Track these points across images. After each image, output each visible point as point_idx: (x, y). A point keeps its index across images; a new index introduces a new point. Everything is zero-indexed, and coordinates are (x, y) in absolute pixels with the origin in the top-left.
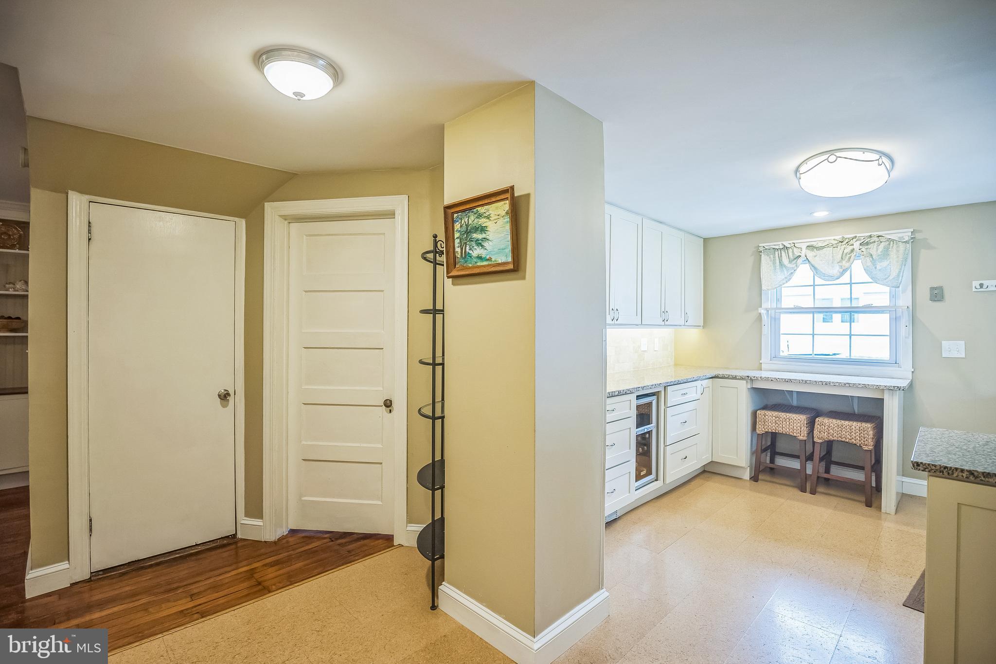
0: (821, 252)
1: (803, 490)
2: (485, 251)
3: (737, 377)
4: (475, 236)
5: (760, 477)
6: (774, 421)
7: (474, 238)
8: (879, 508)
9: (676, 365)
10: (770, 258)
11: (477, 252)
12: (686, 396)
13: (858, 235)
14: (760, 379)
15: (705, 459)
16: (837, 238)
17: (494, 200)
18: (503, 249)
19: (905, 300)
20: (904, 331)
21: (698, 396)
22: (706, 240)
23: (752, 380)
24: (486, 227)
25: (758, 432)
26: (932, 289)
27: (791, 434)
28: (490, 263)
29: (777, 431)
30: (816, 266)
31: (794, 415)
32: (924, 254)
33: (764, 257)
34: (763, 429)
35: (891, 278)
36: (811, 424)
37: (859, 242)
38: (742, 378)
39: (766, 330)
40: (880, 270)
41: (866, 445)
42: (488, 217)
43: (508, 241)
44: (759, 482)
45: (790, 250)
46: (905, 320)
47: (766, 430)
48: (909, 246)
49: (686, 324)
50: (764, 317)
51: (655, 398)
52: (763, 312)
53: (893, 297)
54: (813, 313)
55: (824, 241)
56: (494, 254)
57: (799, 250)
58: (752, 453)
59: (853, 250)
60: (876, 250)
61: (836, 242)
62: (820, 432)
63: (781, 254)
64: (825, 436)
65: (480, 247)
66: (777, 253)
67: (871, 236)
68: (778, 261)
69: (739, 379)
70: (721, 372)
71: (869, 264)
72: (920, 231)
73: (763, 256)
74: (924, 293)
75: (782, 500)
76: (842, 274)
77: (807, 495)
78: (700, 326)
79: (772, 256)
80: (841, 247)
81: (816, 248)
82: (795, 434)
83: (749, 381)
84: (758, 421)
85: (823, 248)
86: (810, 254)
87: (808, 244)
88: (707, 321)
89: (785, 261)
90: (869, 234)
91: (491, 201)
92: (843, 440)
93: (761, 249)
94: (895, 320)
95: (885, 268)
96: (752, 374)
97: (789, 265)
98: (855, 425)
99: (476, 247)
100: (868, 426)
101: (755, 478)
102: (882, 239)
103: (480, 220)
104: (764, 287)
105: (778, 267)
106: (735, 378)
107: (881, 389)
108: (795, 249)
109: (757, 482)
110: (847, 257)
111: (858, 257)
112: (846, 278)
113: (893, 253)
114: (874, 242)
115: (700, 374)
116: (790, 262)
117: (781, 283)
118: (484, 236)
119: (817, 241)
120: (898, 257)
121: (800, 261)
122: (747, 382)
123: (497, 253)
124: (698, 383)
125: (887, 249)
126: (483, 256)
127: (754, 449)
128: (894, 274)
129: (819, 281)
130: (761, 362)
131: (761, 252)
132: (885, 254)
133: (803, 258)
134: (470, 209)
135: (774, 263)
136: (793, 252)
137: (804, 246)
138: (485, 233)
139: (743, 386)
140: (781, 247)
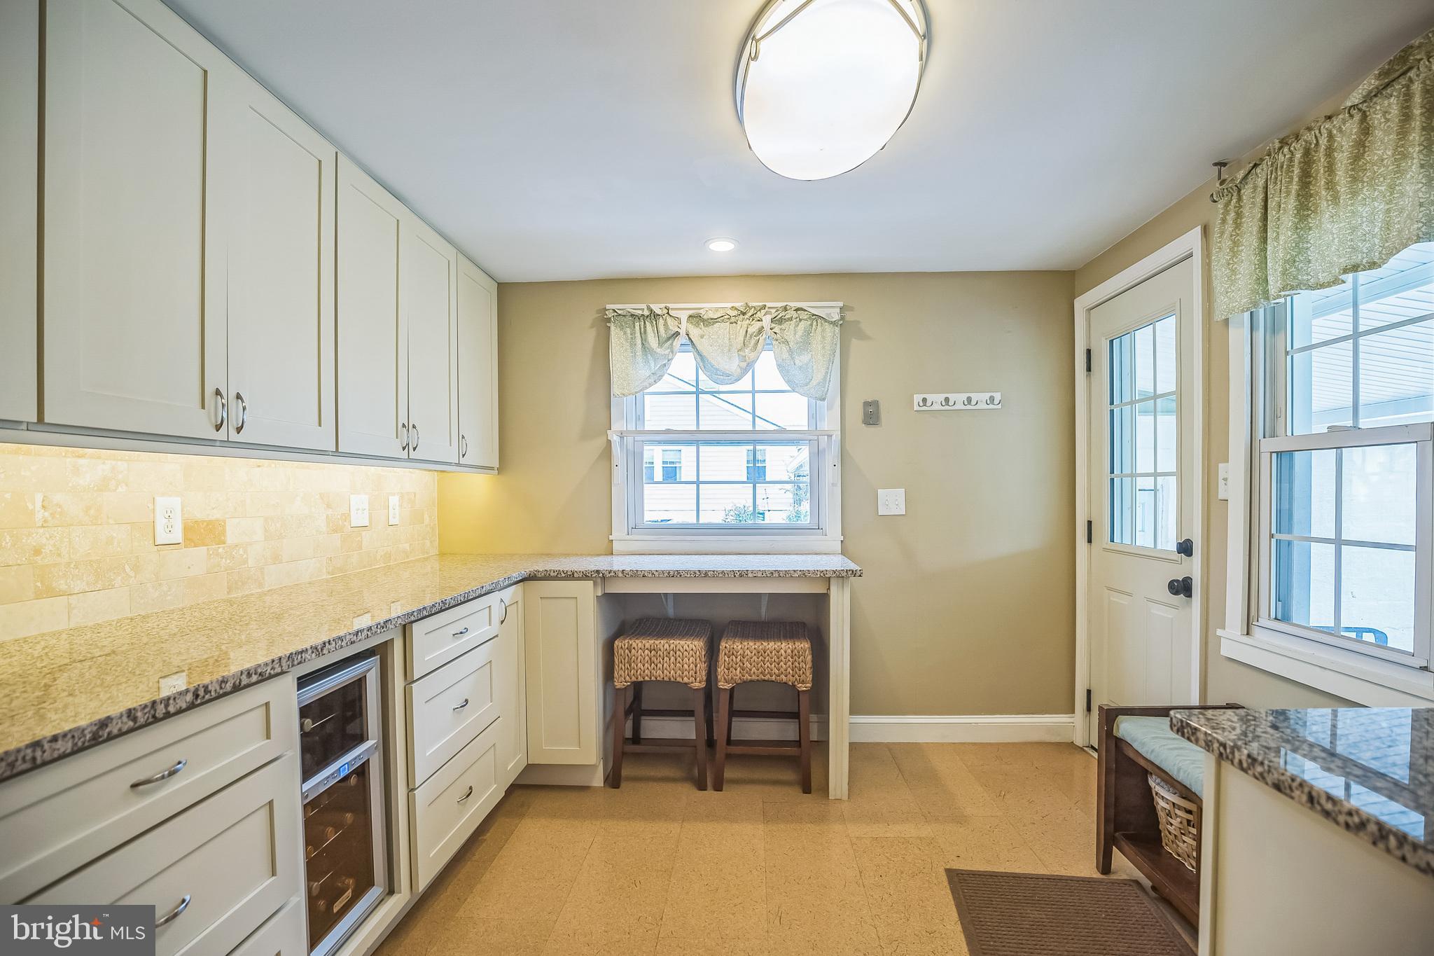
0: (710, 329)
1: (702, 787)
3: (576, 575)
5: (624, 773)
6: (647, 658)
9: (442, 555)
10: (625, 333)
12: (466, 637)
13: (769, 305)
14: (620, 575)
15: (519, 763)
16: (736, 305)
19: (830, 422)
20: (831, 474)
21: (494, 629)
22: (499, 284)
23: (600, 577)
25: (618, 685)
26: (867, 404)
27: (679, 679)
29: (653, 678)
30: (705, 354)
31: (682, 642)
32: (855, 343)
33: (614, 330)
34: (628, 678)
35: (814, 382)
36: (712, 653)
37: (769, 317)
38: (585, 576)
39: (619, 475)
40: (800, 368)
41: (803, 682)
44: (623, 785)
45: (661, 322)
46: (832, 457)
47: (634, 679)
48: (837, 330)
49: (463, 461)
50: (616, 450)
52: (615, 438)
53: (813, 416)
54: (697, 442)
55: (717, 309)
57: (676, 323)
58: (607, 728)
59: (761, 330)
60: (794, 332)
61: (735, 313)
62: (728, 669)
63: (645, 327)
64: (737, 674)
66: (637, 324)
67: (785, 309)
68: (639, 341)
69: (579, 579)
70: (540, 567)
71: (786, 355)
72: (851, 309)
73: (613, 328)
74: (856, 412)
75: (675, 828)
76: (744, 372)
77: (710, 794)
78: (492, 468)
79: (628, 331)
80: (743, 323)
81: (703, 321)
82: (686, 680)
83: (599, 580)
84: (616, 660)
85: (713, 321)
86: (695, 332)
87: (691, 312)
88: (504, 462)
89: (652, 341)
90: (785, 304)
92: (766, 678)
93: (610, 314)
94: (817, 455)
95: (807, 365)
96: (602, 564)
97: (658, 350)
98: (785, 646)
100: (804, 646)
101: (614, 780)
102: (803, 315)
104: (615, 390)
105: (639, 353)
106: (571, 576)
107: (826, 578)
108: (669, 319)
109: (618, 788)
110: (753, 342)
111: (768, 346)
112: (745, 384)
113: (817, 337)
114: (791, 319)
115: (498, 576)
116: (661, 344)
117: (645, 384)
119: (709, 308)
120: (824, 347)
121: (677, 342)
122: (595, 584)
124: (495, 598)
125: (808, 333)
127: (608, 718)
128: (818, 377)
129: (706, 383)
130: (611, 538)
131: (609, 320)
132: (806, 343)
133: (682, 339)
135: (633, 345)
136: (666, 324)
137: (684, 316)
139: (587, 593)
140: (646, 313)
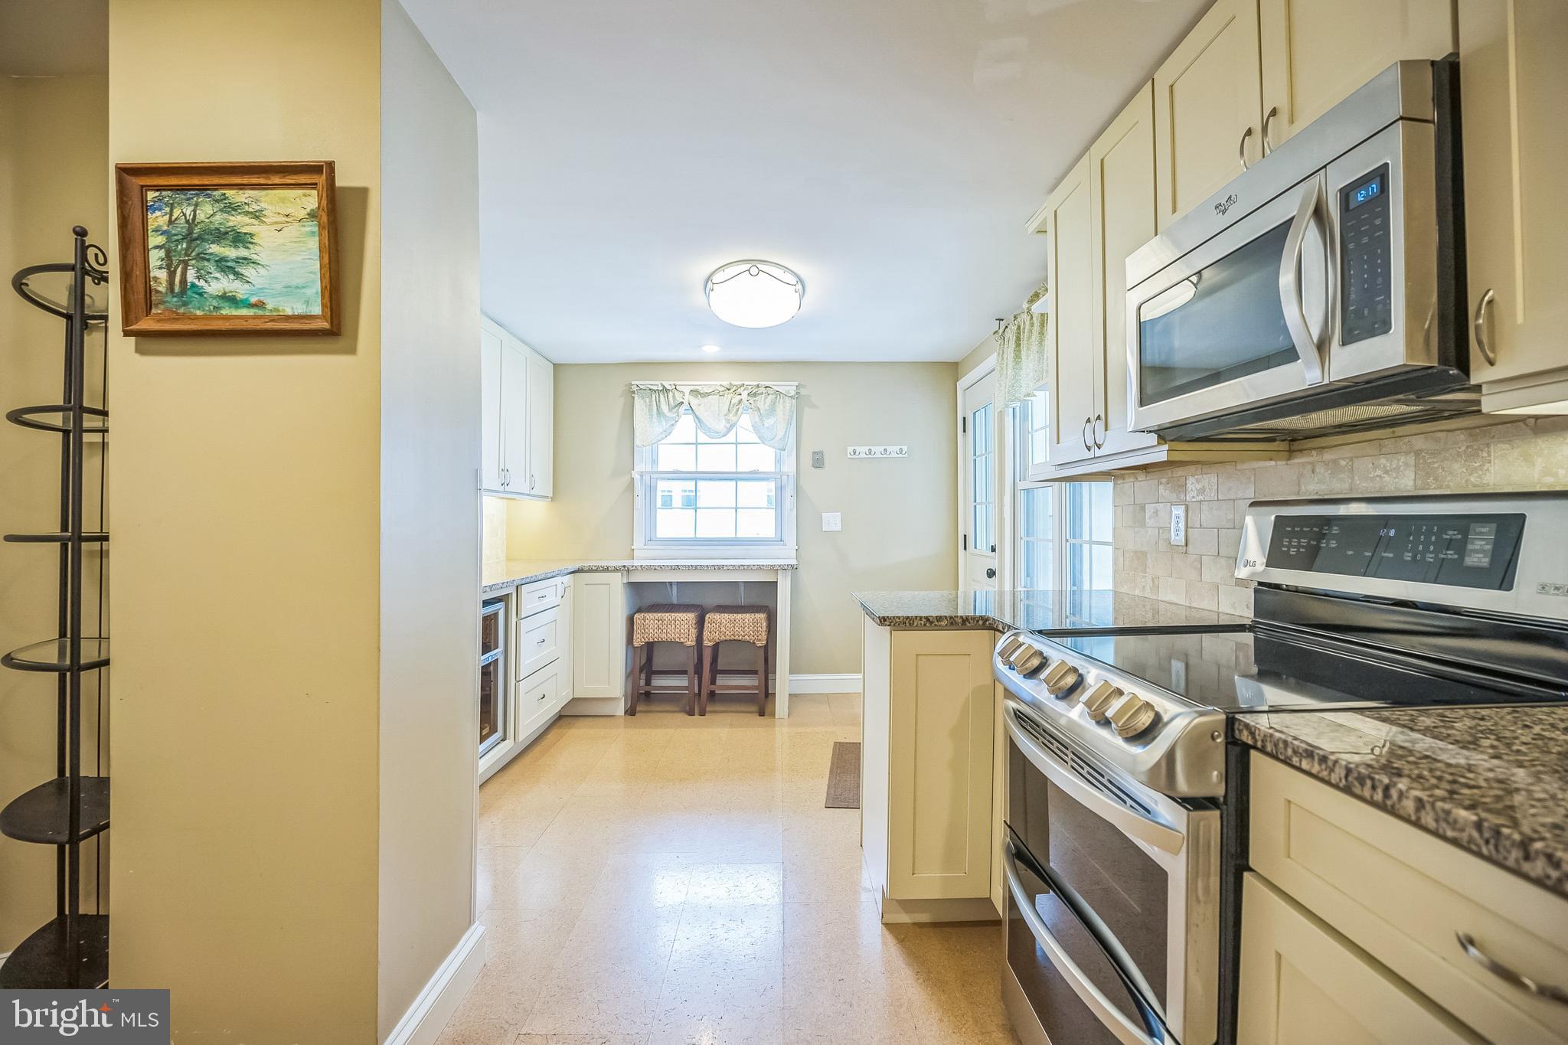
0: (705, 399)
1: (691, 713)
2: (247, 286)
3: (609, 569)
4: (215, 249)
5: (638, 709)
6: (656, 626)
7: (211, 254)
8: (773, 714)
9: (509, 559)
10: (645, 402)
11: (218, 284)
12: (544, 601)
13: (746, 383)
14: (640, 568)
15: (565, 697)
16: (724, 383)
17: (276, 180)
18: (297, 287)
19: (790, 467)
20: (789, 502)
21: (558, 600)
22: (556, 367)
23: (628, 570)
24: (251, 235)
25: (636, 644)
26: (814, 453)
27: (677, 640)
28: (260, 312)
29: (660, 639)
30: (701, 417)
31: (680, 615)
32: (807, 411)
33: (638, 401)
34: (643, 640)
35: (777, 438)
36: (700, 623)
37: (746, 392)
38: (616, 570)
39: (639, 502)
40: (768, 428)
41: (760, 640)
42: (257, 215)
43: (315, 273)
44: (637, 714)
45: (671, 394)
46: (790, 491)
47: (647, 640)
48: (794, 401)
49: (532, 492)
50: (637, 484)
51: (502, 605)
52: (636, 476)
53: (778, 461)
54: (696, 479)
55: (710, 386)
56: (273, 296)
57: (681, 395)
58: (627, 677)
59: (740, 401)
60: (763, 403)
61: (723, 389)
62: (710, 632)
63: (659, 398)
64: (717, 637)
65: (232, 277)
66: (654, 396)
67: (758, 386)
68: (655, 408)
69: (611, 571)
70: (586, 564)
71: (757, 419)
72: (804, 386)
73: (636, 398)
74: (807, 460)
75: (671, 731)
76: (729, 430)
77: (697, 717)
78: (547, 497)
79: (648, 401)
80: (729, 396)
81: (701, 394)
82: (682, 640)
83: (625, 572)
84: (635, 627)
85: (708, 394)
86: (694, 402)
87: (692, 388)
88: (556, 493)
89: (664, 407)
90: (757, 383)
91: (270, 182)
92: (735, 638)
93: (634, 388)
94: (780, 489)
95: (772, 425)
96: (628, 563)
97: (669, 414)
98: (748, 617)
99: (218, 275)
100: (762, 616)
101: (631, 712)
102: (770, 391)
103: (231, 218)
104: (637, 442)
105: (655, 416)
106: (606, 570)
107: (774, 569)
108: (676, 392)
109: (634, 715)
110: (735, 410)
111: (746, 410)
112: (731, 437)
113: (780, 408)
114: (762, 394)
115: (556, 568)
116: (670, 410)
117: (659, 438)
118: (243, 252)
119: (704, 384)
120: (784, 414)
121: (682, 409)
122: (622, 575)
123: (281, 294)
124: (559, 580)
125: (774, 403)
126: (240, 296)
127: (628, 671)
128: (780, 434)
129: (702, 438)
130: (632, 547)
131: (634, 392)
132: (772, 410)
133: (685, 406)
134: (202, 189)
135: (650, 410)
136: (674, 396)
137: (687, 393)
138: (248, 248)
139: (618, 581)
140: (660, 388)
